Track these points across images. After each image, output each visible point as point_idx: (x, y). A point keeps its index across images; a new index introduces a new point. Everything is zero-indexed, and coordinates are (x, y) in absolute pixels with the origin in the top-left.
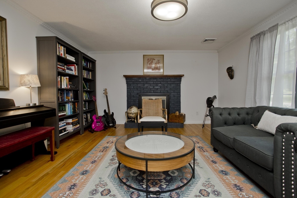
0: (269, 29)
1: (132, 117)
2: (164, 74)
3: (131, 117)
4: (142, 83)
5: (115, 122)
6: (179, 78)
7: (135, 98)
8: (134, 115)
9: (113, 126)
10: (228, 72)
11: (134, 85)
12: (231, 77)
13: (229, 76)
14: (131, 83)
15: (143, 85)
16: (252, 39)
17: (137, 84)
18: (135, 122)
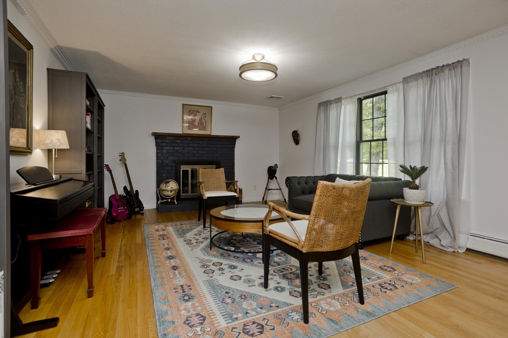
0: (335, 99)
1: (169, 196)
2: (212, 134)
3: (167, 196)
4: (181, 145)
5: (142, 205)
6: (232, 140)
7: (169, 168)
8: (172, 193)
9: (138, 213)
10: (293, 137)
11: (168, 148)
12: (297, 142)
13: (294, 141)
14: (164, 144)
15: (182, 148)
16: (320, 105)
17: (173, 146)
18: (175, 203)
